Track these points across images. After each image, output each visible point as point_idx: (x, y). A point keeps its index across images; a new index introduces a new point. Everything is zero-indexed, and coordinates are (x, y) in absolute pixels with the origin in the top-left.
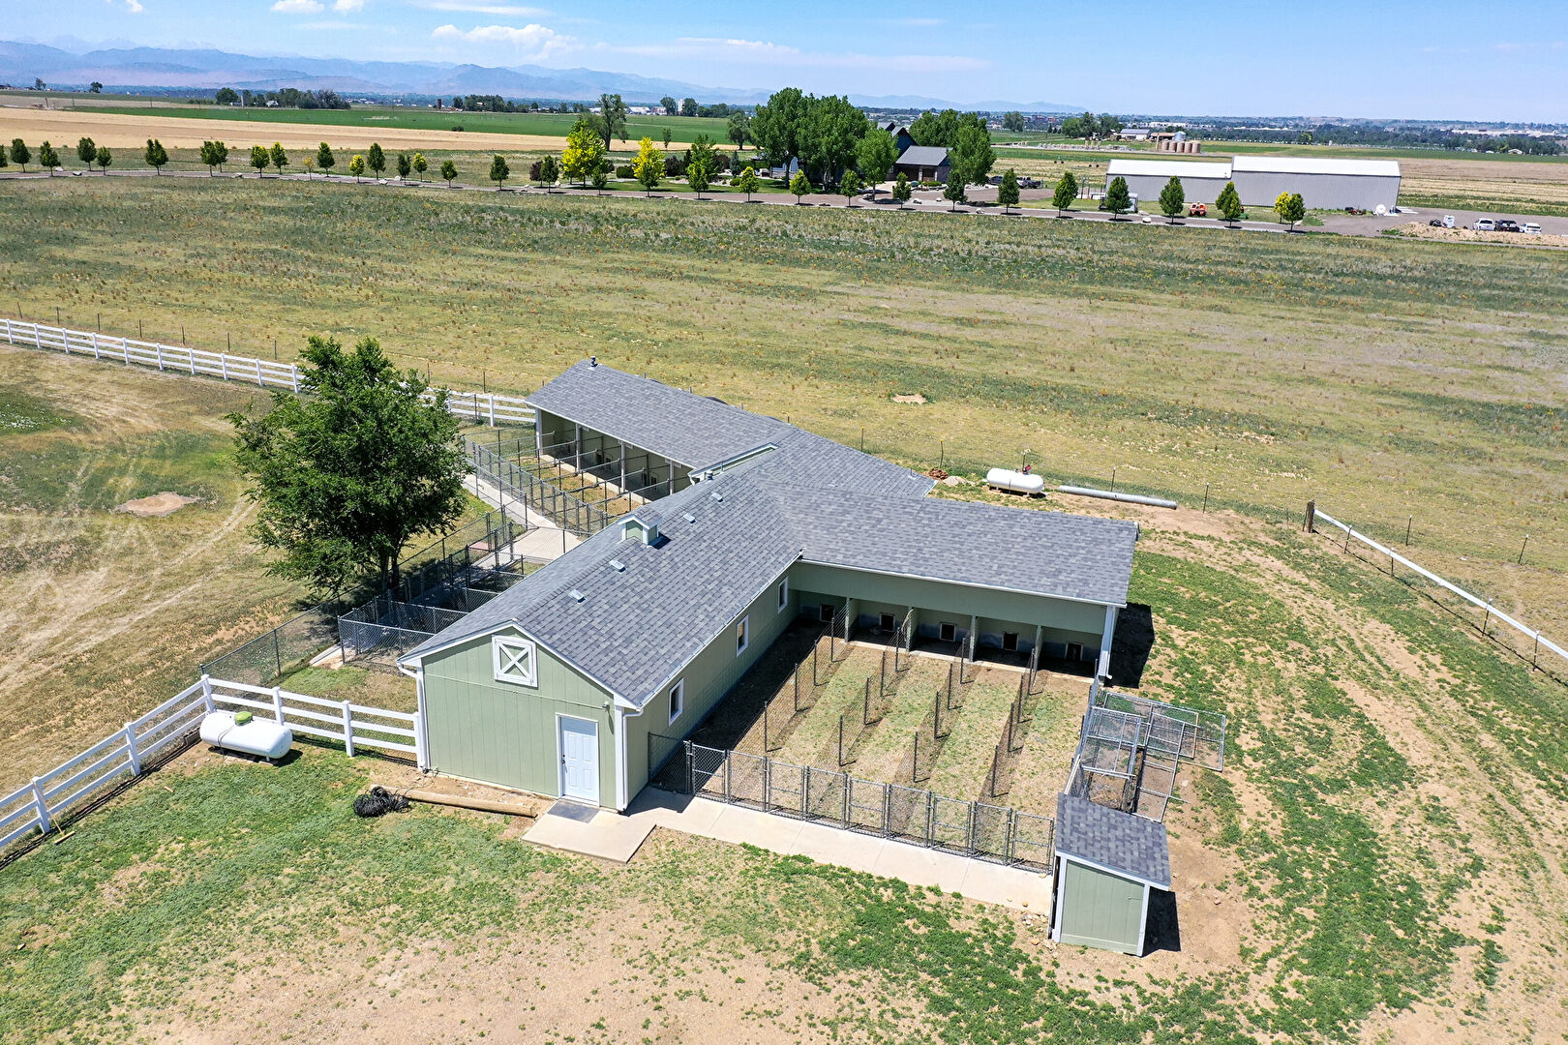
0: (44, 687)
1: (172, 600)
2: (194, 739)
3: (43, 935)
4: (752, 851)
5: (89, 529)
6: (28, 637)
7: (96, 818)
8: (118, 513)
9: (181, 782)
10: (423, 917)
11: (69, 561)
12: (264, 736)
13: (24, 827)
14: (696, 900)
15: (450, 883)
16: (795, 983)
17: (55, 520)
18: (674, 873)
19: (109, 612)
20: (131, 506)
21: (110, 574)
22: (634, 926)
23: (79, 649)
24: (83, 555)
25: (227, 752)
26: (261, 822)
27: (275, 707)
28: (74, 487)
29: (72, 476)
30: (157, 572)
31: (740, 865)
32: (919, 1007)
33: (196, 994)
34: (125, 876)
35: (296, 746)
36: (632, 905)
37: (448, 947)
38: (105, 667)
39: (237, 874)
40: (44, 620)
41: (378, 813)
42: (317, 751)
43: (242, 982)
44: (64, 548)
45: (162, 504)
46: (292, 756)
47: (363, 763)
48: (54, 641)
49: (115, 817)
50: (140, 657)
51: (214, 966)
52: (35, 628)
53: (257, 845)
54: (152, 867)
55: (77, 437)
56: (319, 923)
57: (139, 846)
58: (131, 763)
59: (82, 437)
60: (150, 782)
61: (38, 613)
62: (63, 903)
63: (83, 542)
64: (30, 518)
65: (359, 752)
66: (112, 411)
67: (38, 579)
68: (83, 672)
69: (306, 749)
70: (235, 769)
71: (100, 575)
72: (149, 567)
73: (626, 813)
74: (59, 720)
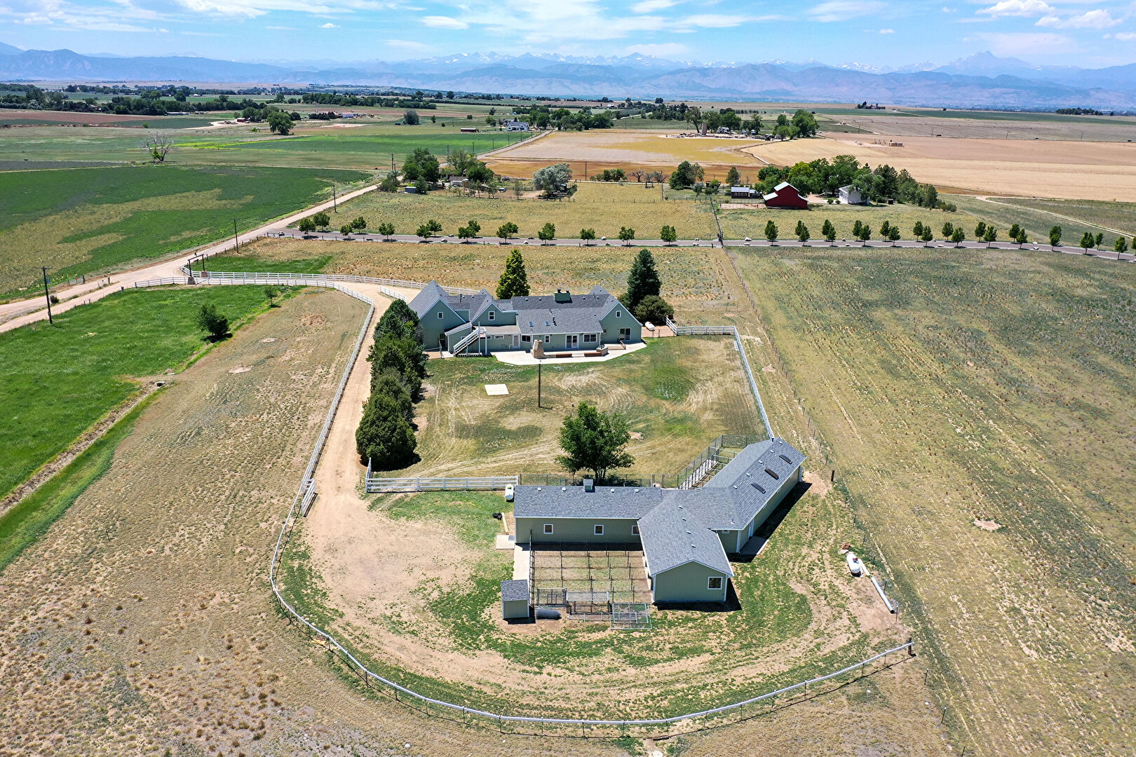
4: (513, 563)
22: (474, 556)
31: (506, 563)
54: (462, 504)
57: (468, 500)
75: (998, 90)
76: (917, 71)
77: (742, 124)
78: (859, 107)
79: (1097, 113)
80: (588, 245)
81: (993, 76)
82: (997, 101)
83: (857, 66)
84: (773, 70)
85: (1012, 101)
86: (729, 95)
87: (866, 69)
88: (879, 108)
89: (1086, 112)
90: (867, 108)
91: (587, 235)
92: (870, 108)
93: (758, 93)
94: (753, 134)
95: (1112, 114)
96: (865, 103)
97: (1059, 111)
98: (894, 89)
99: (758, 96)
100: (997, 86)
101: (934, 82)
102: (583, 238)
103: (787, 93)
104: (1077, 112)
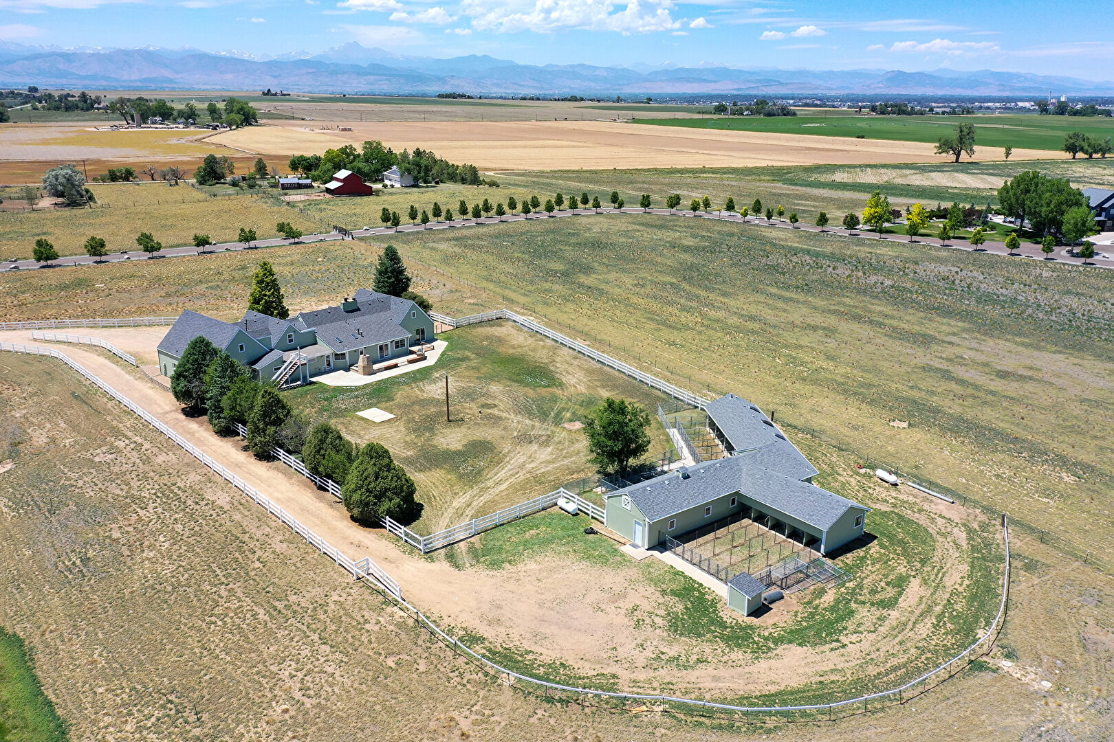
0: (527, 481)
1: (566, 462)
2: (556, 504)
3: (513, 539)
4: (672, 567)
5: (552, 432)
6: (527, 466)
7: (530, 517)
8: (562, 427)
9: (550, 514)
10: (588, 558)
11: (543, 442)
12: (571, 507)
13: (515, 515)
14: (649, 573)
15: (597, 553)
16: (658, 594)
17: (544, 426)
18: (649, 566)
19: (549, 462)
20: (566, 425)
21: (553, 450)
22: (632, 574)
23: (538, 472)
24: (546, 441)
25: (563, 509)
26: (563, 528)
27: (575, 500)
28: (552, 414)
29: (553, 409)
30: (565, 452)
31: (666, 569)
32: (681, 607)
33: (537, 558)
34: (532, 532)
35: (579, 512)
36: (635, 569)
37: (590, 565)
38: (543, 479)
39: (554, 538)
40: (532, 461)
41: (590, 533)
42: (584, 515)
43: (547, 559)
44: (543, 438)
45: (575, 425)
46: (577, 514)
47: (593, 521)
48: (533, 468)
49: (534, 518)
50: (552, 478)
51: (543, 554)
52: (530, 463)
53: (561, 533)
54: (537, 531)
55: (559, 392)
56: (566, 553)
57: (536, 526)
58: (540, 507)
59: (560, 392)
60: (543, 512)
61: (531, 459)
62: (518, 533)
63: (549, 437)
64: (538, 424)
65: (593, 517)
66: (573, 381)
67: (535, 447)
68: (537, 479)
69: (581, 513)
70: (563, 514)
71: (549, 449)
72: (563, 449)
73: (647, 550)
74: (528, 491)
75: (372, 78)
76: (295, 59)
77: (175, 113)
78: (264, 94)
79: (469, 97)
80: (204, 253)
81: (364, 65)
82: (373, 87)
83: (236, 53)
84: (148, 57)
85: (385, 87)
86: (104, 83)
87: (246, 57)
88: (284, 95)
89: (461, 96)
90: (272, 95)
91: (202, 242)
92: (276, 95)
93: (137, 81)
94: (192, 124)
95: (480, 98)
96: (269, 90)
97: (441, 96)
98: (279, 76)
99: (139, 84)
100: (370, 74)
101: (315, 70)
102: (198, 245)
103: (171, 81)
104: (453, 96)
